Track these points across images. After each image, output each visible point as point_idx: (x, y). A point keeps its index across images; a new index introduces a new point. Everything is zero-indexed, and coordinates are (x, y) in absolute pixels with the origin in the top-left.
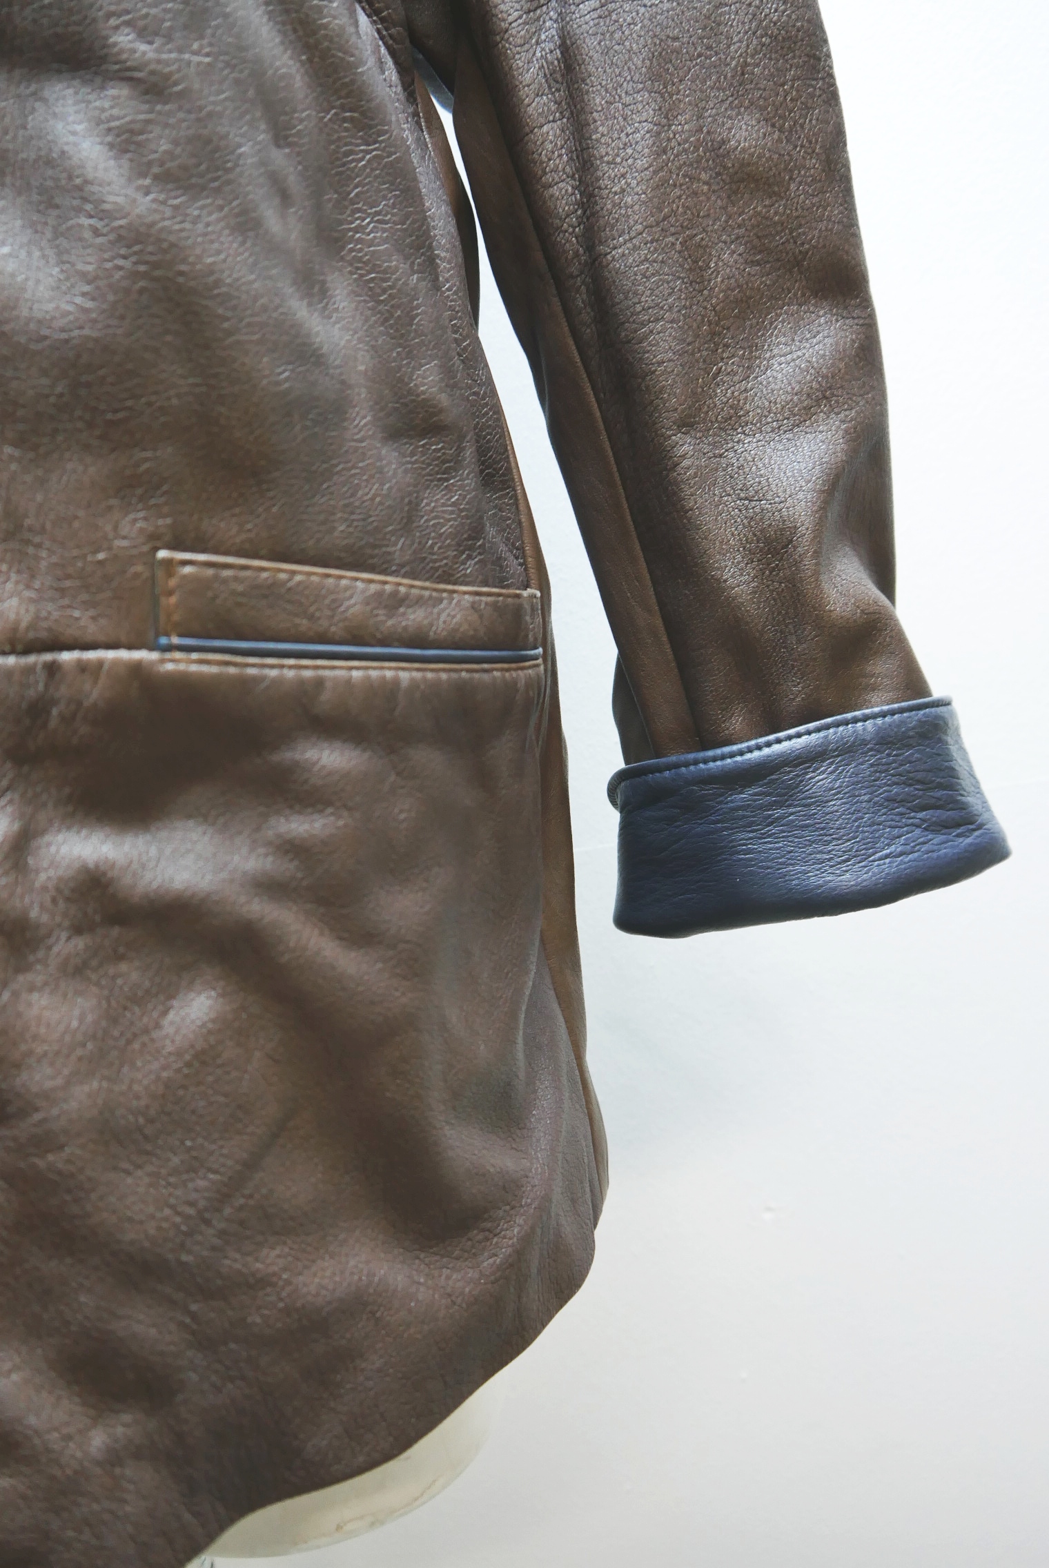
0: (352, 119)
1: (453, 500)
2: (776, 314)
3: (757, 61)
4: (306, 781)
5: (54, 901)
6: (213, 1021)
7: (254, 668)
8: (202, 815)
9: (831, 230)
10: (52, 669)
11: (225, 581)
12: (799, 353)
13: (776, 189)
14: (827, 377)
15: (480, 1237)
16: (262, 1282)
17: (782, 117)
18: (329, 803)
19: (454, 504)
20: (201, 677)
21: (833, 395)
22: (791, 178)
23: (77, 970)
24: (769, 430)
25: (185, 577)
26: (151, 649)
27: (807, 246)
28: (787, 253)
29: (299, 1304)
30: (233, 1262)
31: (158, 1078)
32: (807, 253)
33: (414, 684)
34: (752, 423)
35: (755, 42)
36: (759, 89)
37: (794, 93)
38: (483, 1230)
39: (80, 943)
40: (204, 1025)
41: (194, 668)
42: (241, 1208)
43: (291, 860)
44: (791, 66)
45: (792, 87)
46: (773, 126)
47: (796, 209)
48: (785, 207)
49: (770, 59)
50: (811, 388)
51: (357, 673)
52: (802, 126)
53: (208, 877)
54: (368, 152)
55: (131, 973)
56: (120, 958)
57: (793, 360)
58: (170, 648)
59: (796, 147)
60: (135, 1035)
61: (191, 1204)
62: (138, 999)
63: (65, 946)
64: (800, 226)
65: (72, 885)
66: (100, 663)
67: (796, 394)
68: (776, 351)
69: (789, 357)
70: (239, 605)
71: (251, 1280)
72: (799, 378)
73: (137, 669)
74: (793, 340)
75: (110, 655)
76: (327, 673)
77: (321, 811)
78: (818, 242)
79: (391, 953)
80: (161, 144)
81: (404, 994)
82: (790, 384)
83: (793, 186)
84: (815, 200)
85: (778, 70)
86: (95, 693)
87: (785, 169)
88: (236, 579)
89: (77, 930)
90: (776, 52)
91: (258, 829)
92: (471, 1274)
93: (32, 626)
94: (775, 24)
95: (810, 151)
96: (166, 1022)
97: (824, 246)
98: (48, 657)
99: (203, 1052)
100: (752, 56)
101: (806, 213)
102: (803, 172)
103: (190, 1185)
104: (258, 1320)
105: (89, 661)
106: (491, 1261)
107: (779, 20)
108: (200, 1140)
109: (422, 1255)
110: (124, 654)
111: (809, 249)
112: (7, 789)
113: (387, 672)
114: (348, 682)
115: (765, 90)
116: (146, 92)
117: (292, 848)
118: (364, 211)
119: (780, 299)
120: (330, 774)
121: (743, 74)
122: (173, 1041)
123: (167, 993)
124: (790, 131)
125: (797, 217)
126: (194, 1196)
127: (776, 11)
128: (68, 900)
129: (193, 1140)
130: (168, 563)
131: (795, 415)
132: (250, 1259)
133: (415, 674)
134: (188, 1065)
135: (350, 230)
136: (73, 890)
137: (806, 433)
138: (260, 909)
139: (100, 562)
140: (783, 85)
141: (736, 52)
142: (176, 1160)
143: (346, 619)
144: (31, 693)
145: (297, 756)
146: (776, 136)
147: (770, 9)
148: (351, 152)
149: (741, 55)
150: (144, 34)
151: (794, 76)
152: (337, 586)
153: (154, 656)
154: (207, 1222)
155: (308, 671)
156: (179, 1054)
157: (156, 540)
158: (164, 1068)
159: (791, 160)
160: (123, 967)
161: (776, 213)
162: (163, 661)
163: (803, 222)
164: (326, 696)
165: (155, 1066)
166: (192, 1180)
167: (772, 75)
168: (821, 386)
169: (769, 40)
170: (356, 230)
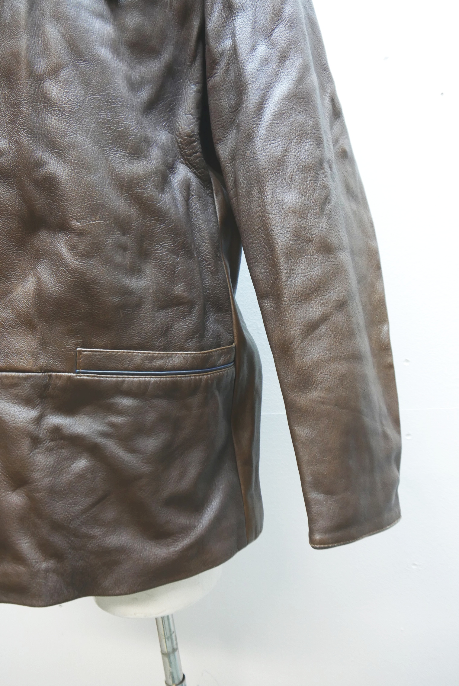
0: (155, 220)
1: (187, 324)
2: (302, 258)
3: (297, 174)
4: (117, 408)
5: (46, 433)
6: (85, 467)
7: (103, 378)
8: (88, 414)
9: (323, 231)
10: (50, 376)
11: (96, 355)
12: (309, 273)
13: (303, 216)
14: (318, 283)
15: (172, 541)
16: (91, 537)
17: (306, 192)
18: (124, 414)
19: (187, 325)
20: (86, 380)
21: (319, 289)
22: (308, 212)
23: (50, 450)
24: (293, 300)
25: (84, 355)
26: (74, 373)
27: (314, 235)
28: (307, 237)
29: (102, 545)
30: (84, 530)
31: (68, 480)
32: (314, 238)
33: (155, 382)
34: (287, 297)
35: (296, 168)
36: (297, 183)
37: (310, 185)
38: (173, 539)
39: (52, 443)
40: (82, 468)
41: (85, 378)
42: (88, 516)
43: (112, 428)
44: (310, 176)
45: (310, 183)
46: (302, 195)
47: (310, 223)
48: (306, 222)
49: (302, 173)
50: (311, 287)
51: (136, 379)
52: (313, 196)
53: (87, 431)
54: (160, 227)
55: (65, 452)
56: (63, 448)
57: (306, 276)
58: (79, 373)
59: (310, 202)
60: (64, 468)
61: (74, 513)
62: (66, 459)
63: (49, 444)
64: (312, 228)
65: (51, 429)
66: (61, 376)
67: (305, 289)
68: (300, 272)
69: (305, 275)
70: (100, 361)
71: (89, 536)
72: (306, 283)
73: (70, 377)
74: (307, 268)
75: (64, 374)
76: (127, 379)
77: (122, 416)
78: (318, 234)
79: (142, 456)
80: (82, 247)
81: (145, 468)
82: (303, 284)
83: (309, 215)
84: (317, 220)
85: (304, 177)
86: (59, 383)
87: (306, 209)
88: (99, 355)
89: (52, 440)
90: (304, 171)
91: (104, 419)
92: (165, 551)
93: (47, 366)
94: (304, 162)
95: (315, 204)
96: (72, 466)
97: (320, 236)
98: (50, 373)
99: (81, 475)
100: (295, 172)
101: (314, 224)
102: (313, 211)
103: (74, 508)
104: (90, 547)
105: (58, 375)
106: (174, 549)
107: (306, 161)
108: (78, 497)
109: (150, 542)
110: (67, 374)
111: (315, 236)
112: (38, 405)
113: (148, 378)
114: (133, 382)
115: (299, 183)
116: (78, 235)
117: (112, 425)
118: (159, 244)
119: (304, 253)
120: (124, 406)
121: (291, 178)
122: (74, 471)
123: (74, 458)
124: (308, 197)
125: (310, 226)
126: (75, 511)
127: (305, 158)
128: (50, 433)
129: (76, 497)
130: (80, 351)
131: (303, 296)
132: (89, 530)
133: (155, 379)
134: (77, 477)
135: (154, 250)
136: (51, 431)
137: (306, 303)
138: (100, 440)
139: (62, 351)
140: (306, 182)
141: (289, 171)
142: (70, 501)
143: (134, 364)
144: (45, 382)
145: (115, 401)
146: (303, 199)
147: (303, 157)
148: (154, 228)
149: (291, 172)
150: (78, 221)
151: (310, 179)
152: (132, 355)
153: (75, 375)
154: (78, 518)
155: (120, 378)
156: (74, 474)
157: (77, 345)
158: (71, 477)
159: (308, 206)
160: (63, 451)
161: (303, 224)
162: (77, 376)
163: (313, 227)
164: (125, 386)
165: (68, 476)
166: (74, 507)
167: (302, 179)
168: (315, 286)
169: (302, 167)
170: (156, 250)
